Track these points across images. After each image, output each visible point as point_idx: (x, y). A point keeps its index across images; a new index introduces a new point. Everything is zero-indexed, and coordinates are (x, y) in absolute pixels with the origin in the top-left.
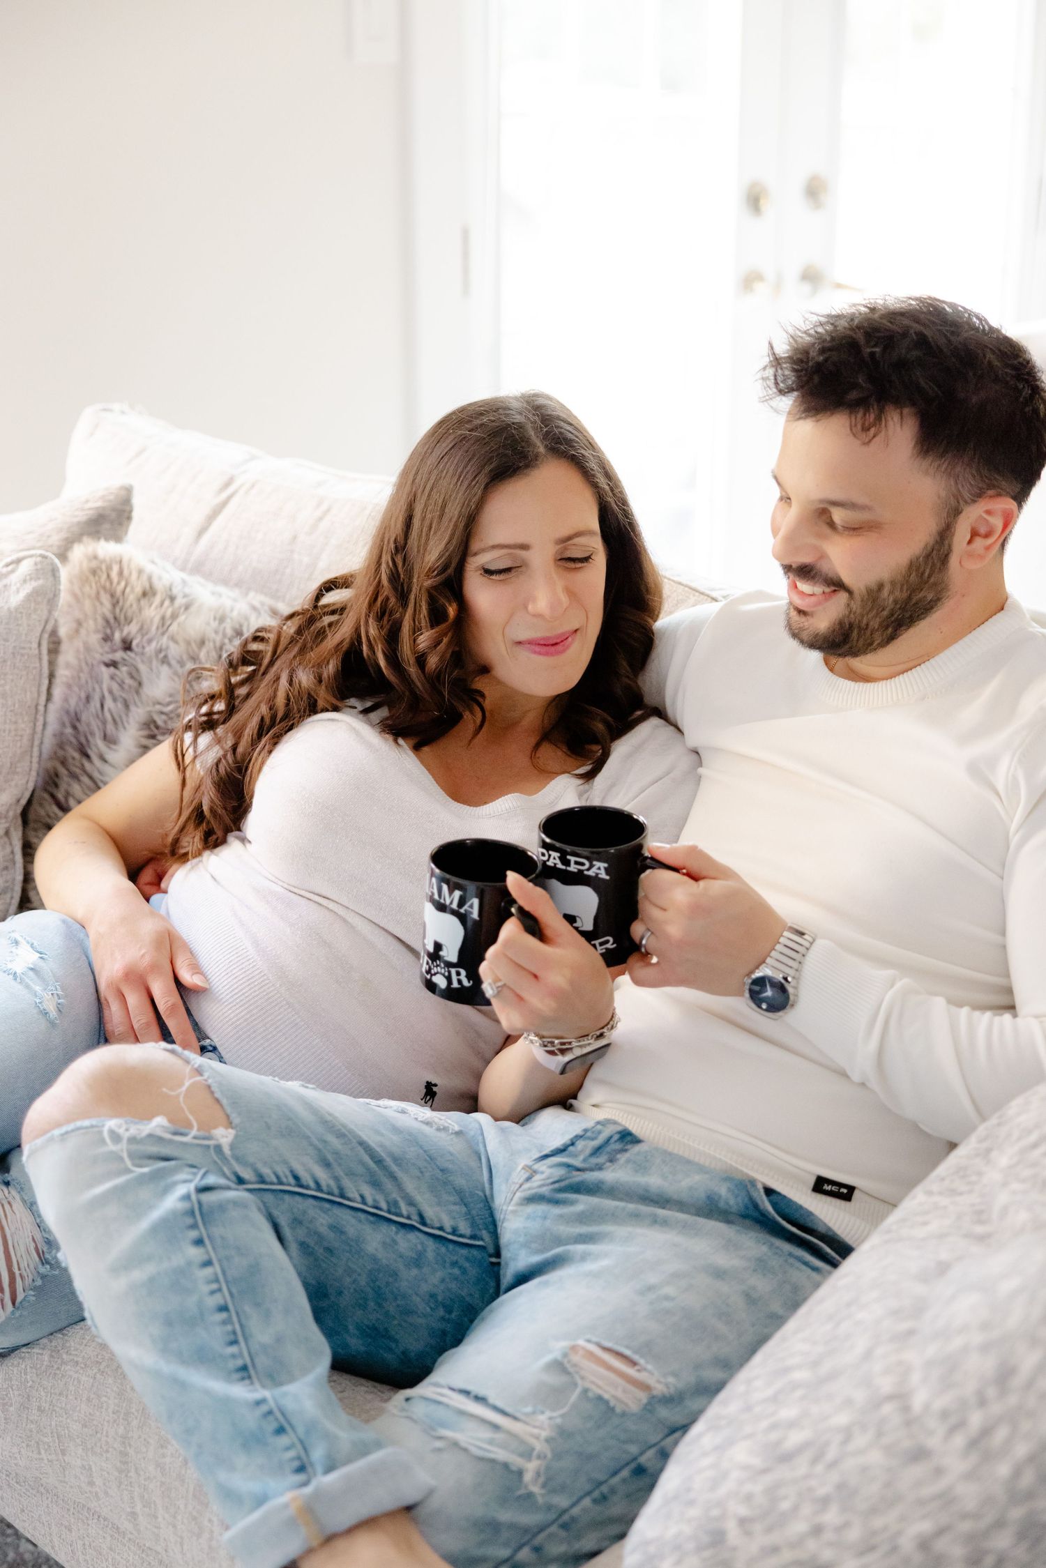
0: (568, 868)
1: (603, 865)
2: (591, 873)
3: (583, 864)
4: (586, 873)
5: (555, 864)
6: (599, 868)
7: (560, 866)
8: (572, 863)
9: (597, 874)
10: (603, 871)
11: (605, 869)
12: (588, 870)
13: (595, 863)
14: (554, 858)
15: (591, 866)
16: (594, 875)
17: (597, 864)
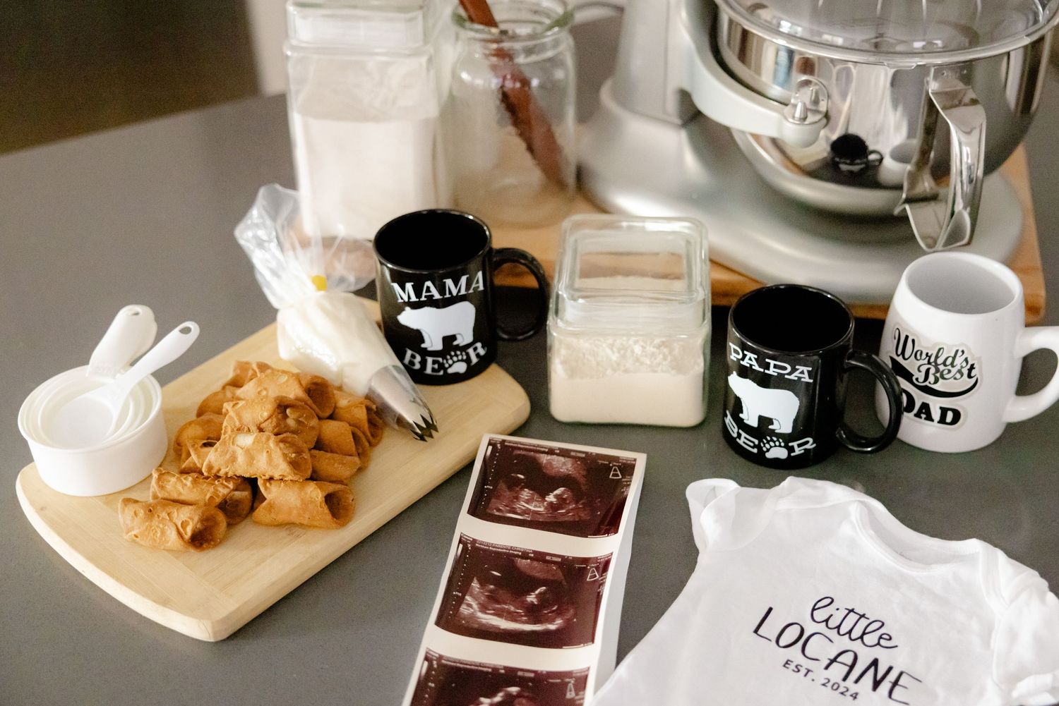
0: (766, 371)
1: (806, 369)
2: (792, 377)
3: (785, 368)
4: (786, 376)
5: (751, 365)
6: (802, 372)
7: (756, 367)
8: (772, 366)
9: (800, 378)
10: (806, 375)
11: (808, 371)
12: (790, 374)
13: (797, 367)
14: (750, 359)
15: (794, 370)
16: (796, 378)
17: (801, 368)
